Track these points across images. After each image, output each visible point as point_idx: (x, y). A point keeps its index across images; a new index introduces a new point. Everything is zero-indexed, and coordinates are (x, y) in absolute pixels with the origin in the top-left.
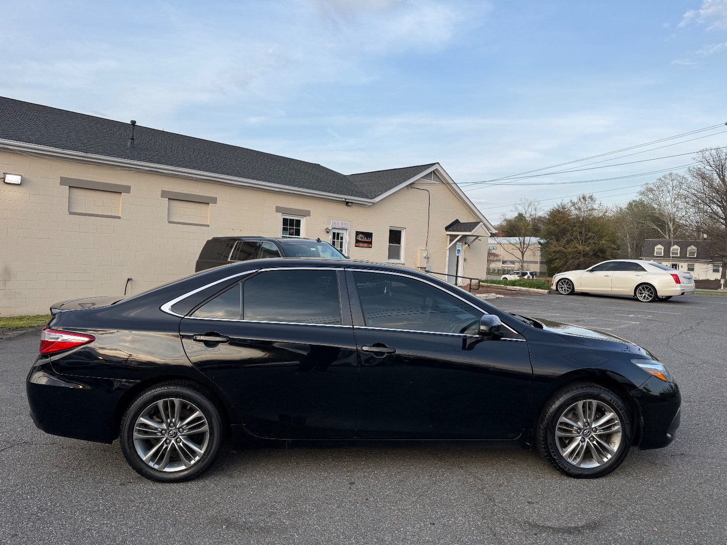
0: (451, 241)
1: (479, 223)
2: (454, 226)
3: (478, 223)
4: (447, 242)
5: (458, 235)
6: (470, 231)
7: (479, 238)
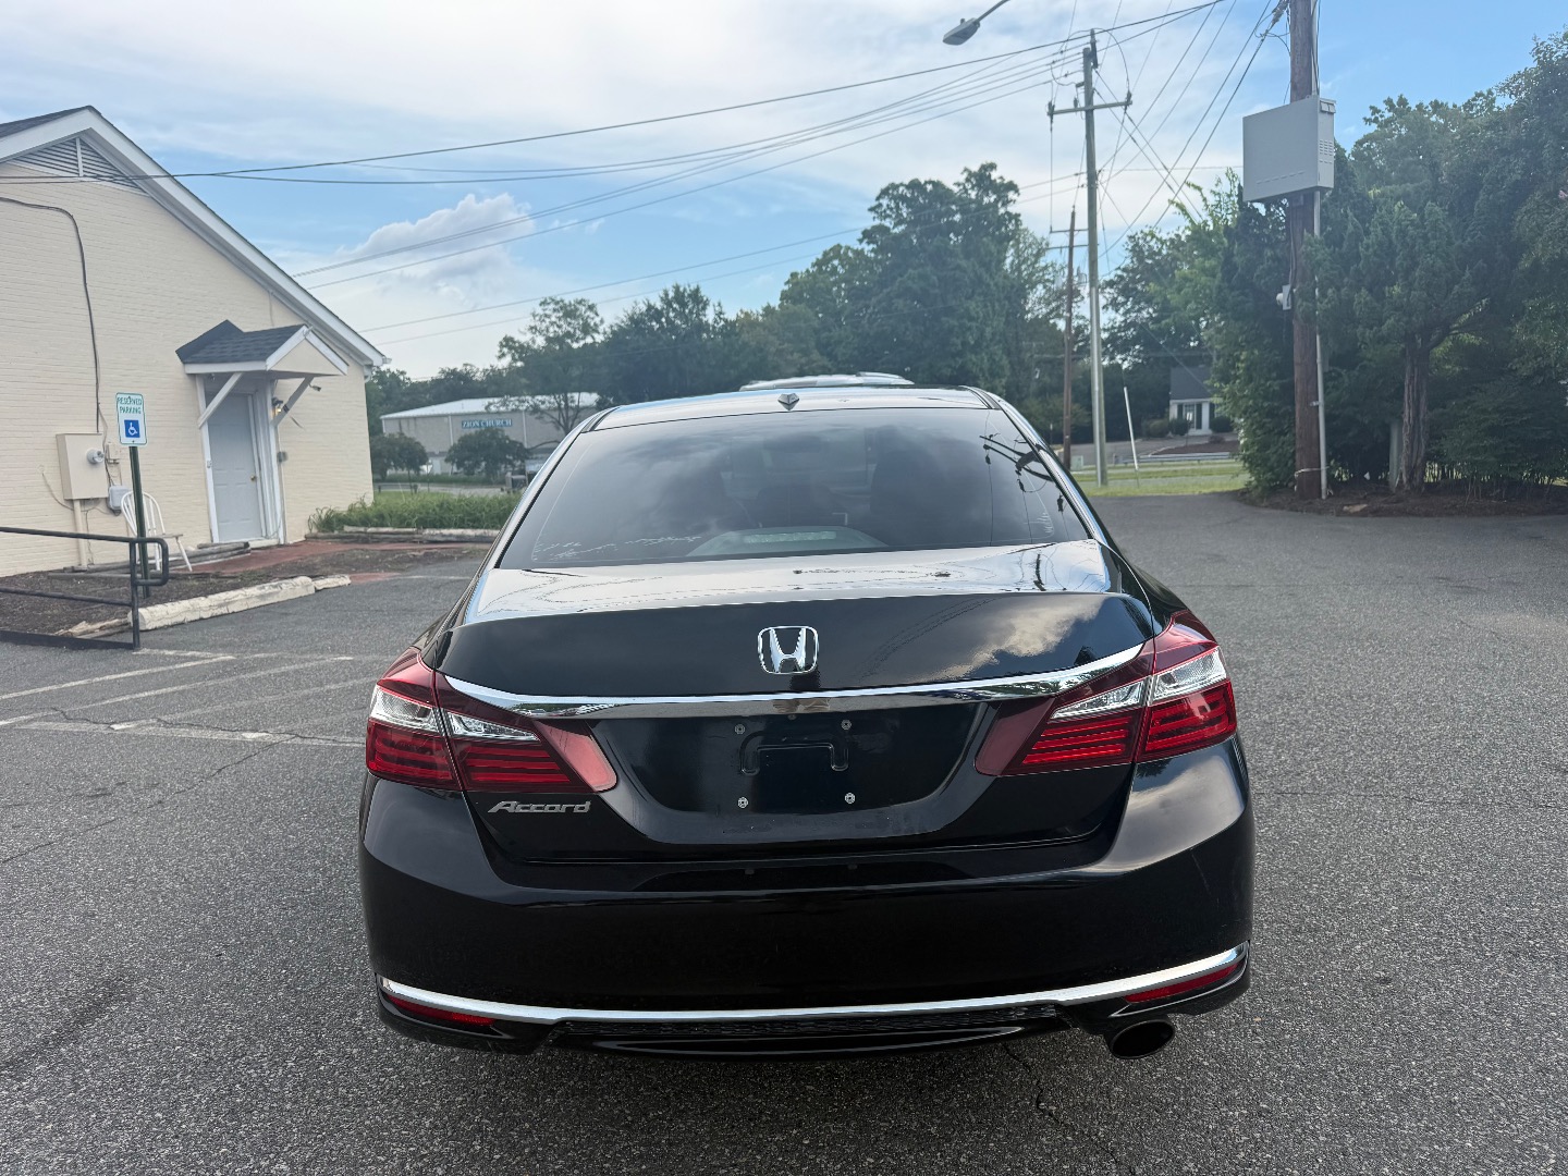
0: (209, 397)
1: (298, 328)
2: (218, 343)
3: (291, 331)
4: (197, 400)
5: (228, 376)
6: (263, 357)
7: (312, 384)
